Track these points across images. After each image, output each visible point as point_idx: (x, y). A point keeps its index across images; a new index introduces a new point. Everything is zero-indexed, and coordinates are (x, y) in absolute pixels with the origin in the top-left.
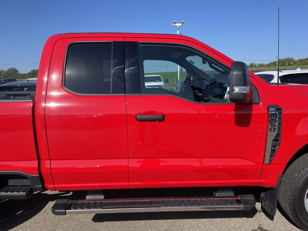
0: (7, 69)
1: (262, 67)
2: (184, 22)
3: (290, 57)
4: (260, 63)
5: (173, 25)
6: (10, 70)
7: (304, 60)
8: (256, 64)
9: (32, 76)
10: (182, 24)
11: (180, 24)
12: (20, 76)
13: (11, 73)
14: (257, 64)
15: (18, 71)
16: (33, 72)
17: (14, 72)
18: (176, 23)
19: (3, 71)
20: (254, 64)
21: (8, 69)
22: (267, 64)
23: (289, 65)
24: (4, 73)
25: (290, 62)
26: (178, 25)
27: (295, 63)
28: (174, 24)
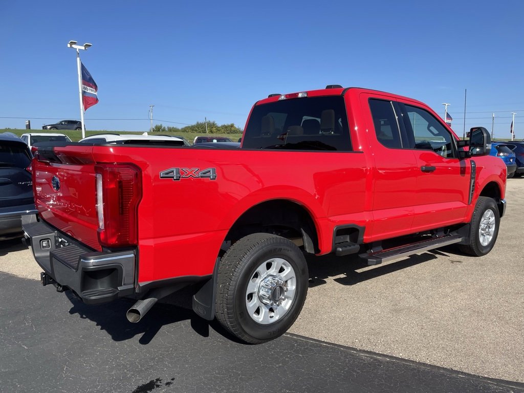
4: (171, 126)
5: (69, 46)
7: (229, 126)
8: (164, 128)
10: (85, 48)
11: (83, 48)
14: (166, 127)
18: (75, 43)
20: (161, 126)
26: (77, 47)
27: (219, 130)
28: (71, 45)
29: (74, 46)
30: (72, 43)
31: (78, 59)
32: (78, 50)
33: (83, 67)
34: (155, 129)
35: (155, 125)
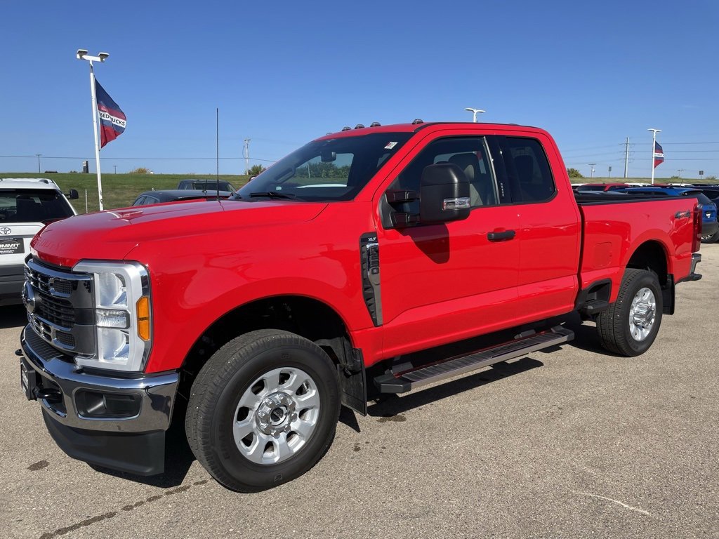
29: (84, 57)
30: (82, 53)
31: (92, 75)
32: (91, 63)
33: (98, 86)
34: (252, 172)
35: (252, 166)
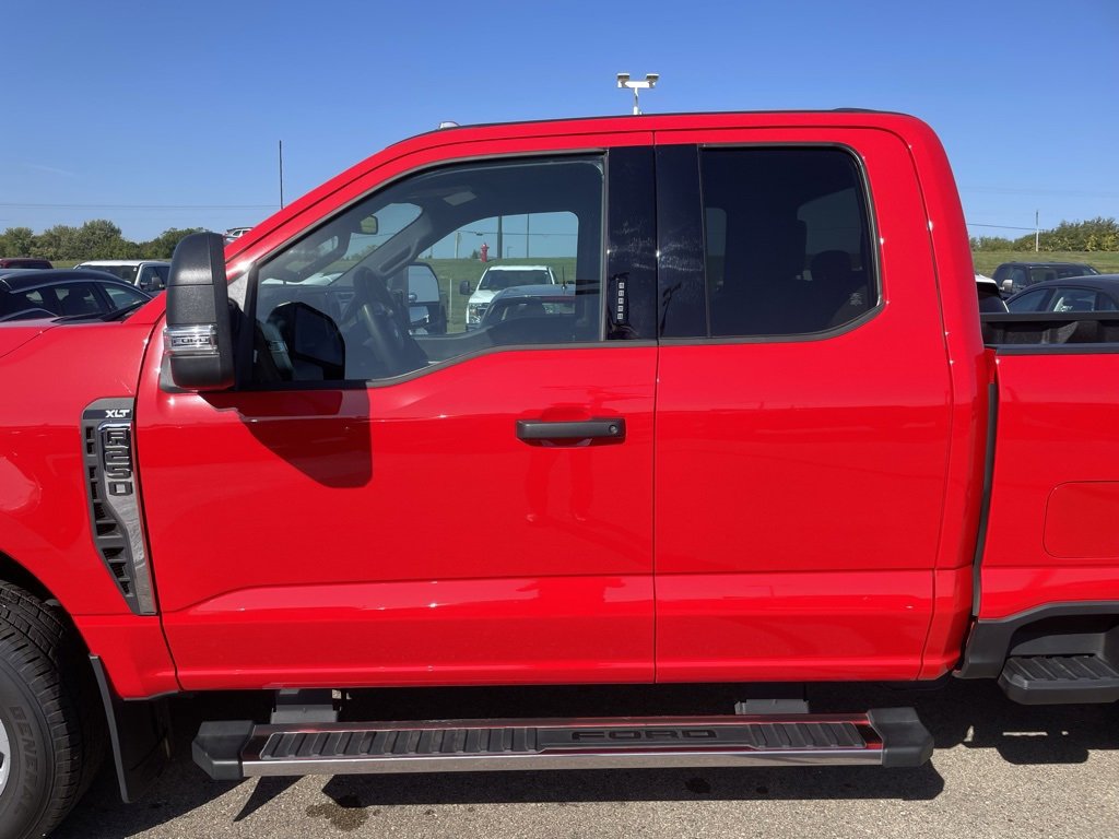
0: (82, 226)
1: (994, 250)
2: (656, 78)
3: (1105, 218)
6: (91, 229)
9: (168, 251)
12: (125, 250)
13: (95, 238)
15: (118, 232)
16: (171, 239)
17: (105, 236)
19: (66, 229)
21: (85, 224)
22: (1016, 241)
23: (1099, 246)
24: (71, 239)
25: (1104, 236)
